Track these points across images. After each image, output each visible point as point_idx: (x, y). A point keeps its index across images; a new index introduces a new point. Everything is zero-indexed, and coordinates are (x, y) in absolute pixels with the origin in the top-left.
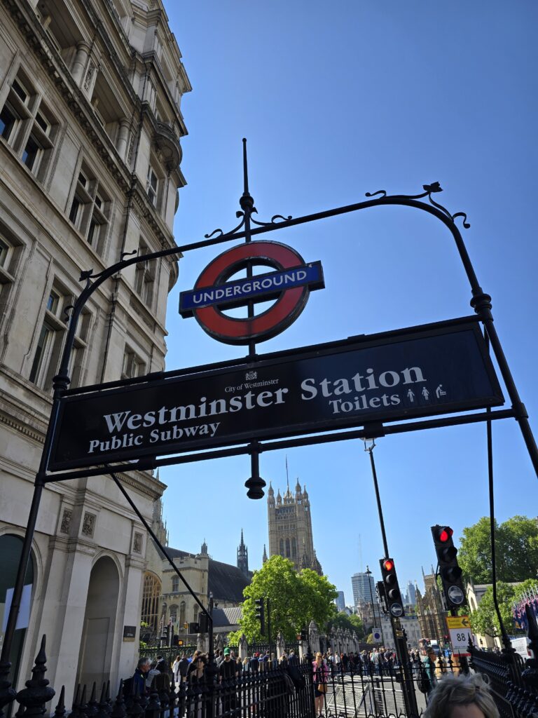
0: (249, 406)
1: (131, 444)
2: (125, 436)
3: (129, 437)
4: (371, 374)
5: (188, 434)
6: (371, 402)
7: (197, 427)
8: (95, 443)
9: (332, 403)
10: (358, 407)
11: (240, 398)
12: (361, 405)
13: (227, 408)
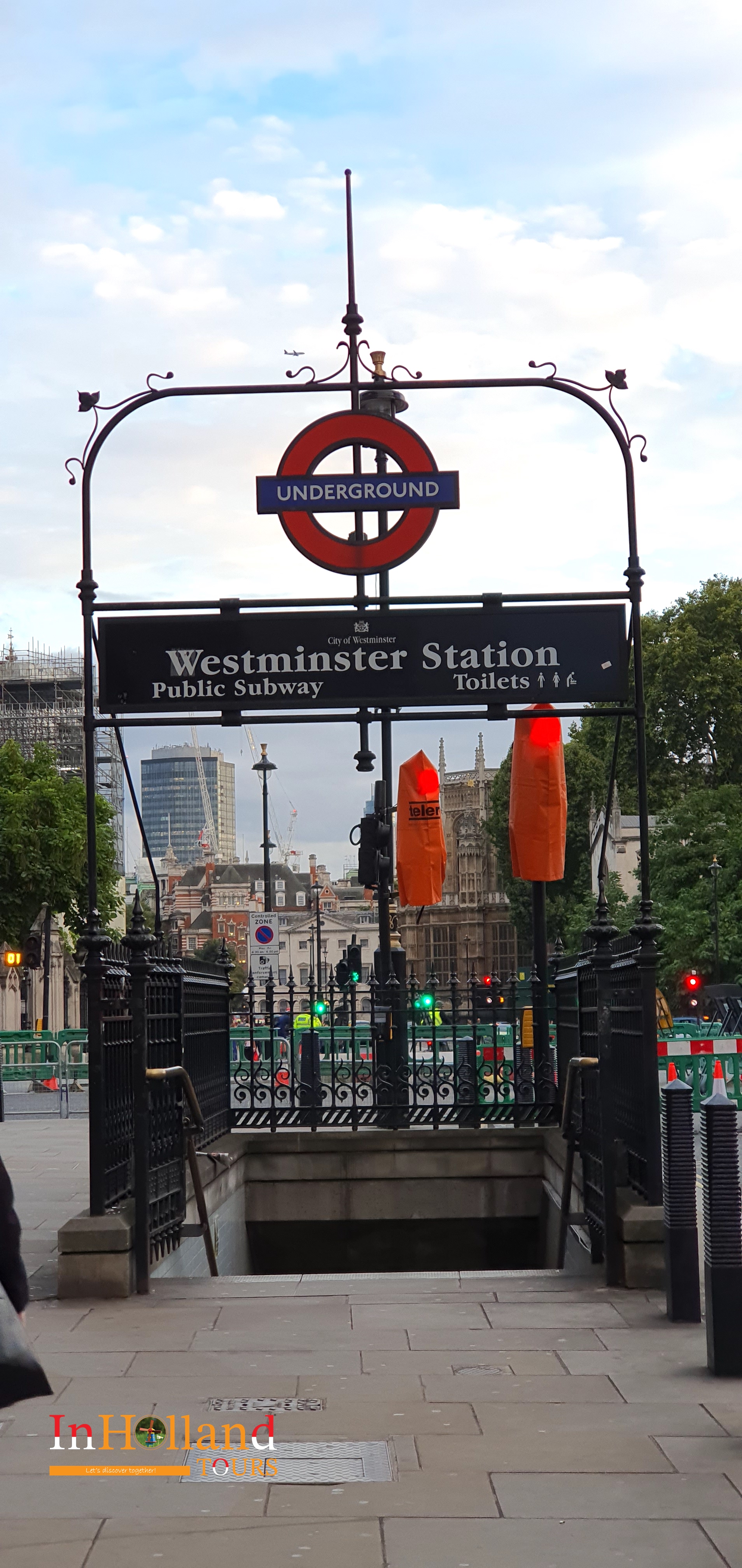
0: (359, 667)
1: (209, 694)
2: (201, 683)
3: (205, 685)
4: (503, 648)
5: (284, 692)
6: (500, 681)
7: (294, 684)
8: (160, 687)
9: (457, 677)
10: (484, 687)
11: (347, 654)
12: (488, 685)
13: (332, 666)
